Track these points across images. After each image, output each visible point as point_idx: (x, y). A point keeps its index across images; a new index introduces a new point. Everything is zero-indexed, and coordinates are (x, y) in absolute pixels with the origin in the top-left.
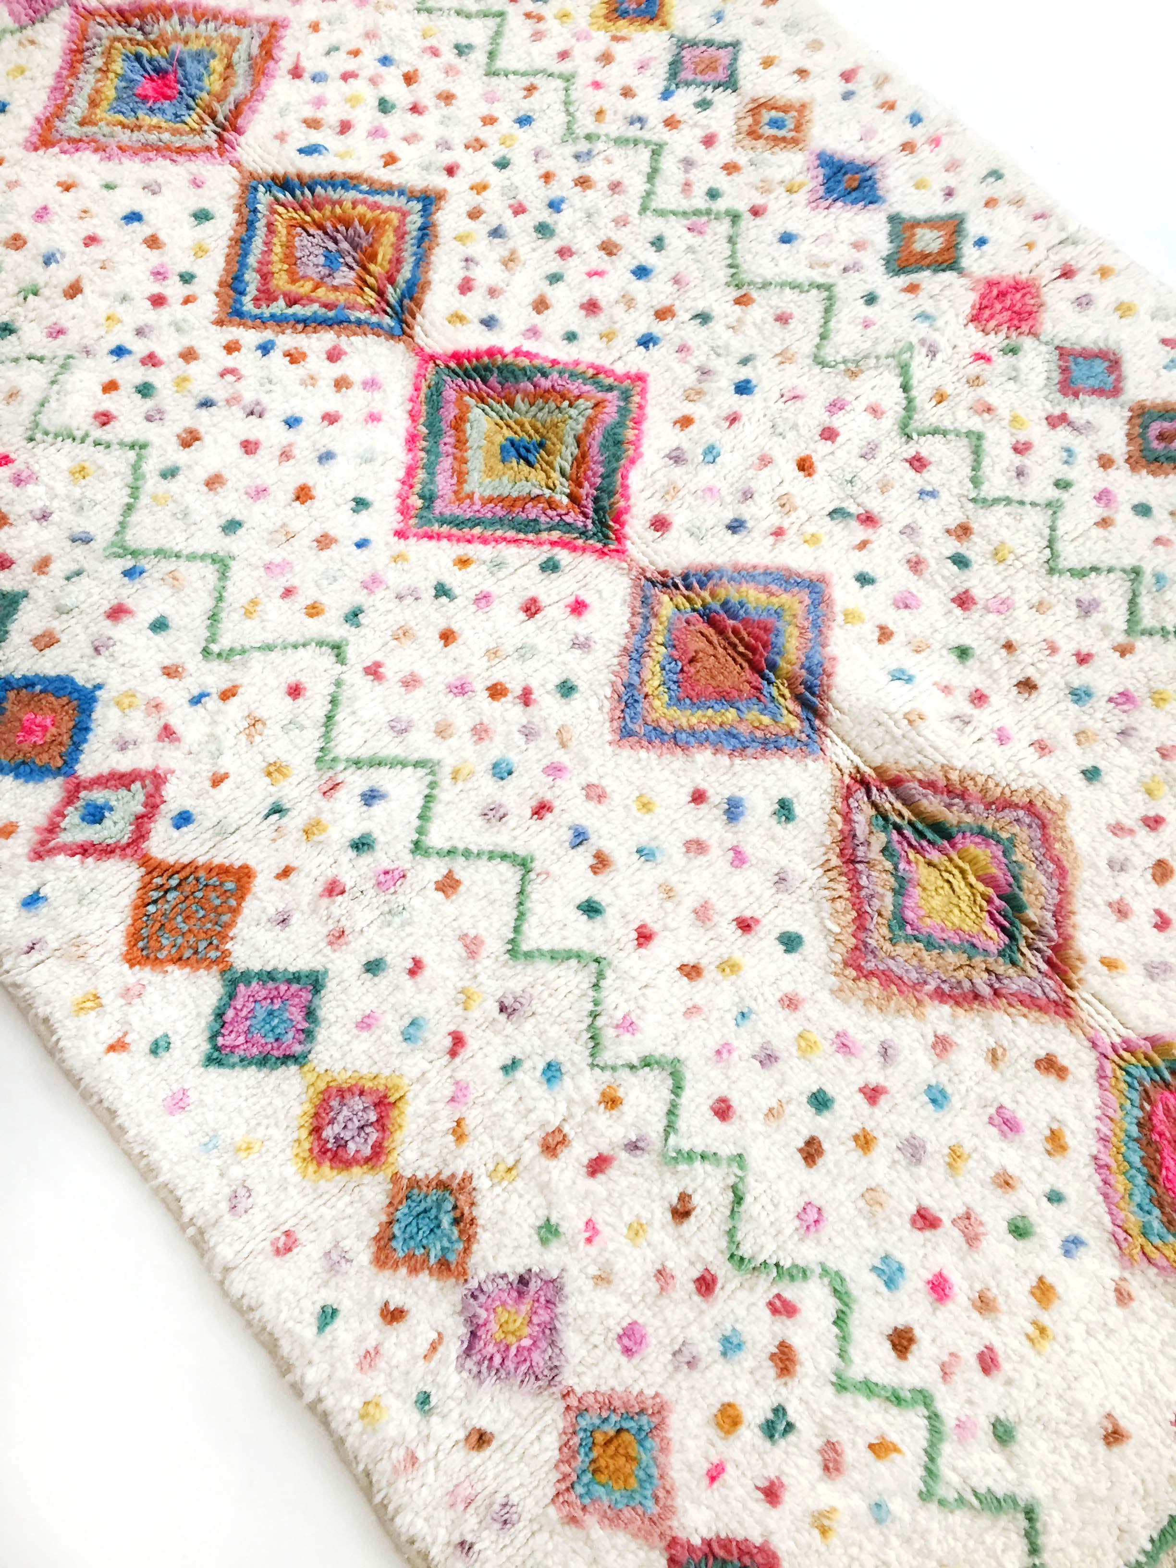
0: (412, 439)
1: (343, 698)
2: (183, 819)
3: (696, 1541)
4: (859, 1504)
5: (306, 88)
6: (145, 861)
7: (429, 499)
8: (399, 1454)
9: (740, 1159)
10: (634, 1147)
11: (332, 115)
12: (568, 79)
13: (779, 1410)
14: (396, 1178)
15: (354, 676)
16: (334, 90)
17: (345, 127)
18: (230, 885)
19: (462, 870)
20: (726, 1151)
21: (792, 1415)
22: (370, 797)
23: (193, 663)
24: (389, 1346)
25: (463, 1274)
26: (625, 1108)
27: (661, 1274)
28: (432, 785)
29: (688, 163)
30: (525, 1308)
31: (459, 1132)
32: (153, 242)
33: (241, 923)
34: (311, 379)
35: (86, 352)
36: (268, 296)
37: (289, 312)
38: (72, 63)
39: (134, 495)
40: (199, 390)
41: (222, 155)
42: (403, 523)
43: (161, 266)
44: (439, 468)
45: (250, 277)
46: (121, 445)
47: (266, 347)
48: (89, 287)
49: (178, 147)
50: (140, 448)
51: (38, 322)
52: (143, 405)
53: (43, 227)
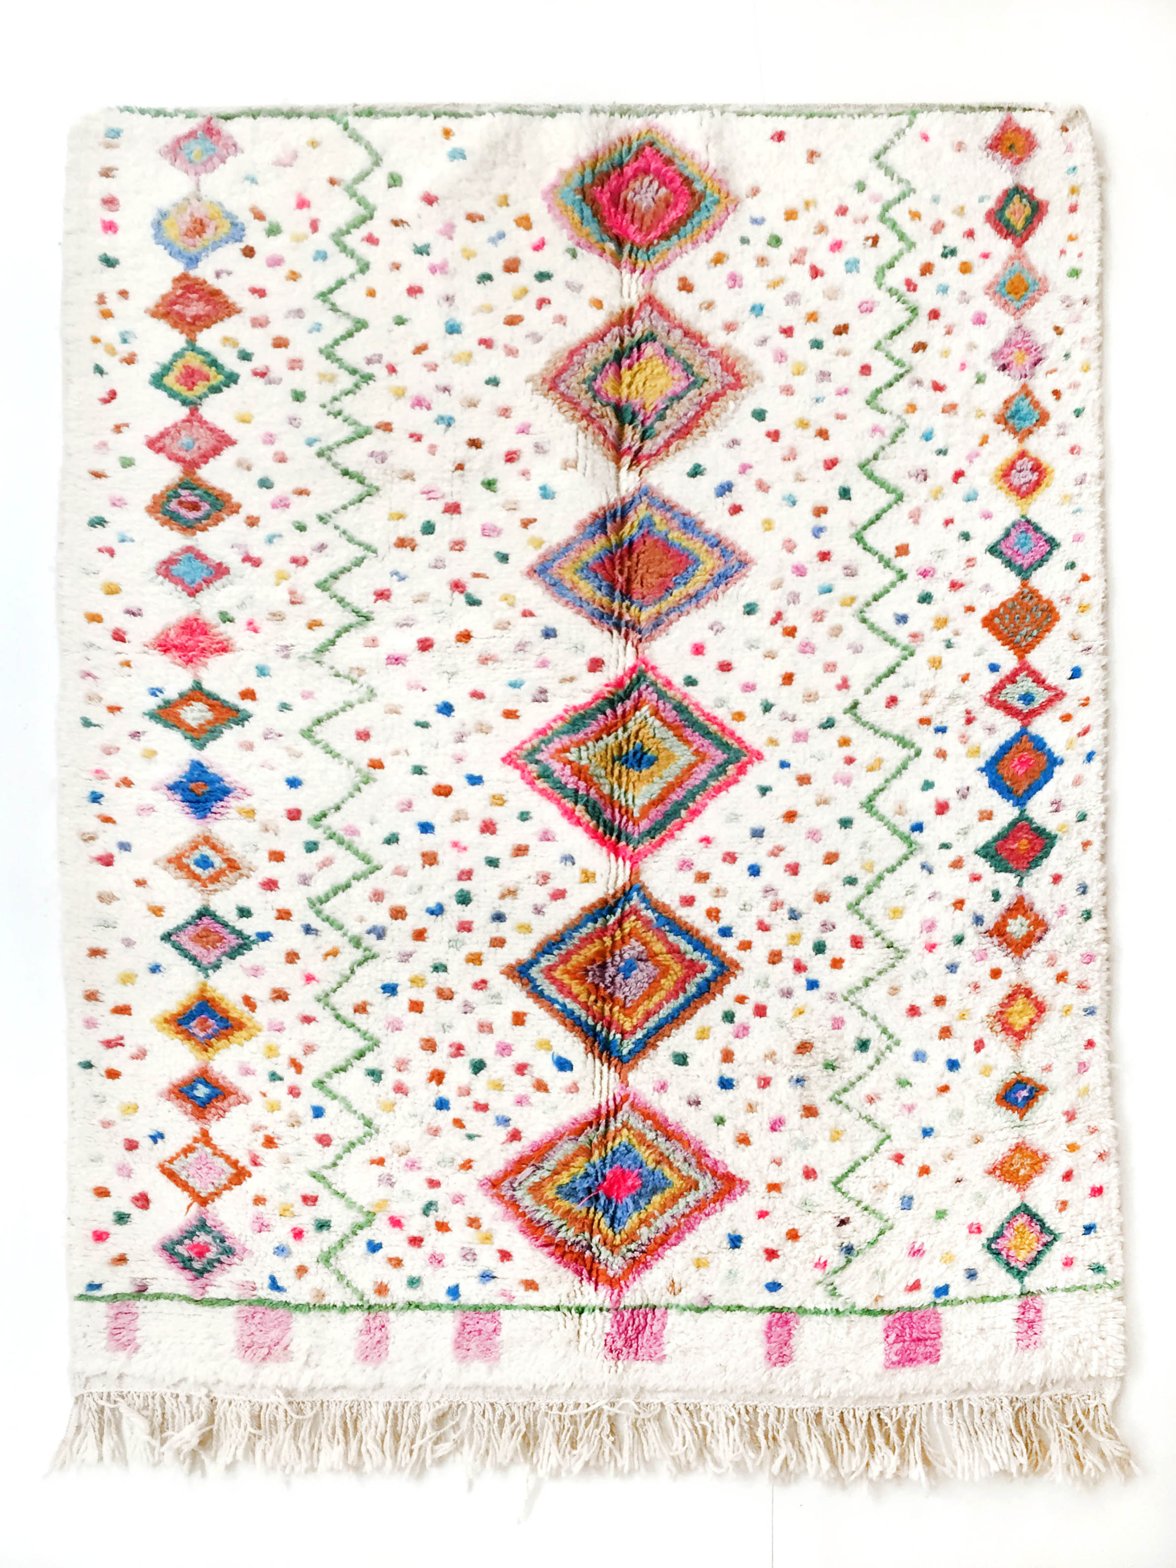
0: (695, 813)
1: (873, 680)
2: (994, 668)
3: (1010, 241)
4: (940, 207)
5: (520, 1119)
6: (1021, 658)
7: (722, 768)
8: (1086, 346)
9: (877, 347)
10: (919, 383)
11: (523, 1085)
12: (324, 999)
13: (944, 256)
14: (1021, 441)
15: (856, 691)
16: (501, 1104)
17: (521, 1069)
18: (997, 620)
19: (889, 552)
20: (880, 355)
21: (941, 250)
22: (902, 619)
23: (928, 752)
24: (1066, 384)
25: (1024, 386)
26: (908, 401)
27: (949, 333)
28: (868, 604)
29: (305, 880)
30: (1010, 358)
31: (984, 440)
32: (728, 1056)
33: (1005, 598)
34: (718, 892)
35: (832, 997)
36: (693, 968)
37: (690, 948)
38: (661, 1245)
39: (880, 878)
40: (791, 927)
41: (628, 1096)
42: (750, 762)
43: (737, 1036)
44: (697, 782)
45: (691, 989)
46: (862, 917)
47: (726, 932)
48: (794, 1044)
49: (649, 1122)
50: (854, 907)
51: (841, 1037)
52: (829, 938)
53: (785, 1114)
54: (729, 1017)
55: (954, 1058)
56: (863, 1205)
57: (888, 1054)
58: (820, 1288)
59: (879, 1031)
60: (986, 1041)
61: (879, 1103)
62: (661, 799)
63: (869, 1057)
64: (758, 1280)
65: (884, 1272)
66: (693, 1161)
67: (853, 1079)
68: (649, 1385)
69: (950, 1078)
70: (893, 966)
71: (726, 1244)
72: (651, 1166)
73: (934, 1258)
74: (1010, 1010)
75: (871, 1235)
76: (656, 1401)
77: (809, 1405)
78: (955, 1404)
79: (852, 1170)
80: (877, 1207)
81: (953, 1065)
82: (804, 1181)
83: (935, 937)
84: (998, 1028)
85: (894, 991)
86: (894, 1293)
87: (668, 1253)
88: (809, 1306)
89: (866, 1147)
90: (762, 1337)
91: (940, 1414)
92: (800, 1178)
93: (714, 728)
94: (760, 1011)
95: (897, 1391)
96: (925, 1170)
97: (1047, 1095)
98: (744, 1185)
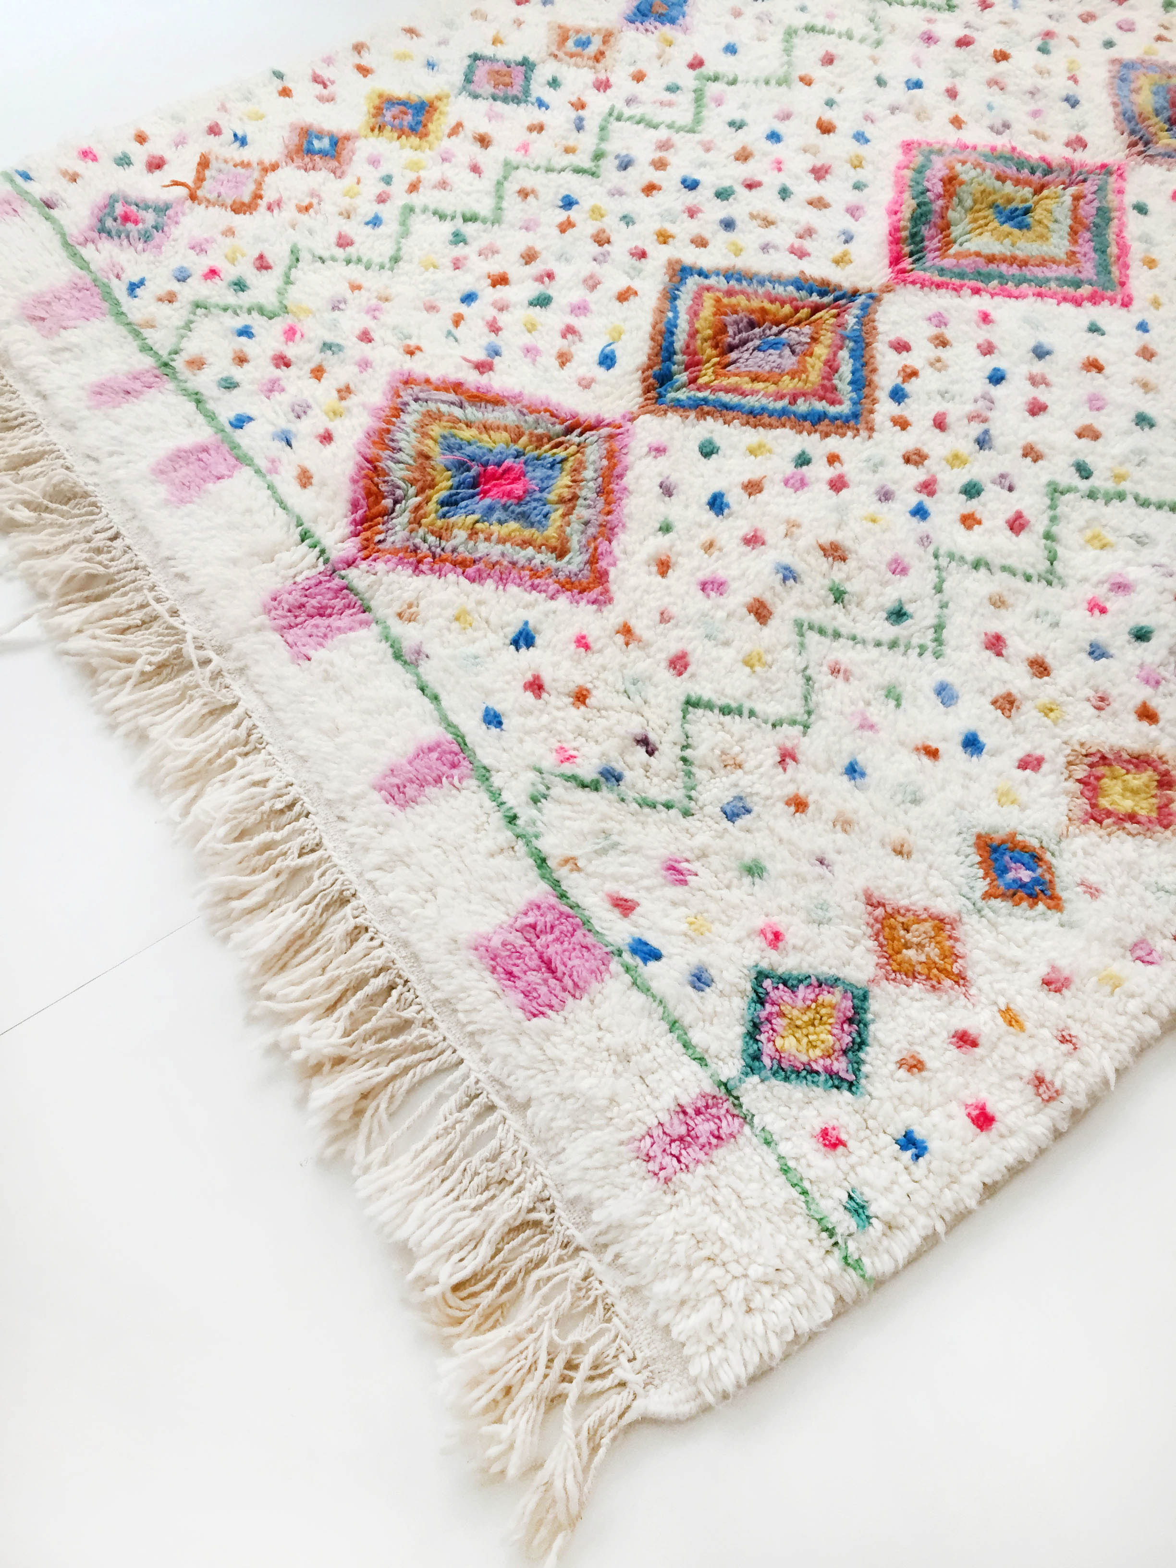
0: (1005, 294)
5: (508, 361)
7: (1078, 283)
11: (552, 343)
12: (510, 167)
16: (513, 339)
17: (569, 332)
29: (631, 101)
32: (753, 487)
34: (937, 364)
35: (925, 540)
36: (828, 392)
37: (849, 377)
38: (455, 564)
39: (1121, 496)
40: (967, 447)
41: (620, 427)
42: (1113, 301)
43: (786, 483)
44: (1040, 275)
45: (802, 406)
46: (1053, 507)
47: (898, 395)
48: (829, 536)
49: (605, 462)
50: (1055, 491)
51: (884, 584)
52: (992, 494)
53: (734, 585)
54: (803, 460)
55: (982, 738)
56: (688, 753)
57: (914, 653)
58: (532, 775)
59: (931, 621)
60: (1045, 767)
61: (840, 683)
62: (991, 259)
63: (890, 631)
64: (488, 693)
65: (615, 846)
66: (592, 530)
67: (843, 631)
68: (254, 671)
69: (952, 750)
70: (1028, 579)
71: (512, 631)
72: (552, 497)
73: (685, 904)
74: (1119, 770)
75: (657, 791)
76: (238, 693)
77: (350, 875)
78: (482, 1099)
79: (726, 711)
80: (701, 774)
81: (972, 744)
82: (664, 664)
83: (1115, 603)
84: (1081, 772)
85: (998, 603)
86: (594, 882)
87: (452, 577)
88: (497, 780)
89: (772, 709)
90: (411, 750)
91: (453, 1087)
92: (663, 657)
93: (1114, 250)
94: (838, 485)
95: (448, 988)
96: (799, 804)
97: (1055, 917)
98: (603, 600)
